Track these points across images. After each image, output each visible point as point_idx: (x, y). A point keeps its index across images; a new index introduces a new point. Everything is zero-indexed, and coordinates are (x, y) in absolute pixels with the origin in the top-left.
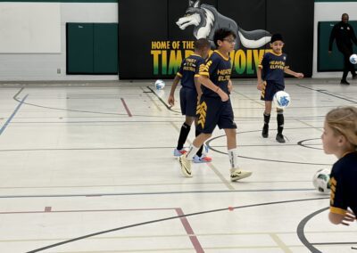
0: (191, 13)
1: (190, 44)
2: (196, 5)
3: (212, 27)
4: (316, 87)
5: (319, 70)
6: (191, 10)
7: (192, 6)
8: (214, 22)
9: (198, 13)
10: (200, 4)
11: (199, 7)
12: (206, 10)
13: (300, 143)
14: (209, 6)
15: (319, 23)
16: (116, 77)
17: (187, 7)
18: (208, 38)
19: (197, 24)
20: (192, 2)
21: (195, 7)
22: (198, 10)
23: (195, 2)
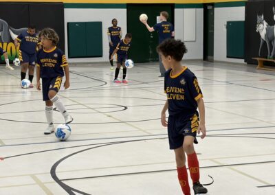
5: (70, 57)
15: (68, 23)
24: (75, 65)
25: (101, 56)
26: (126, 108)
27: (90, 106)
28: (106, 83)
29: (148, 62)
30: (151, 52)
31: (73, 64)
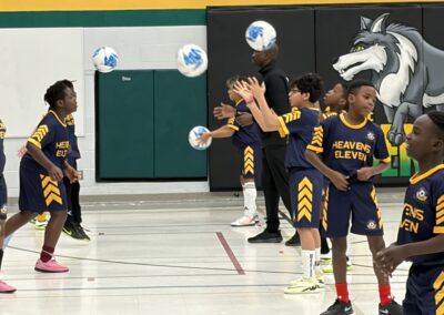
0: (366, 45)
2: (377, 27)
3: (412, 74)
6: (365, 37)
7: (368, 29)
8: (416, 64)
9: (381, 43)
10: (385, 25)
11: (383, 32)
12: (399, 37)
14: (404, 29)
16: (202, 187)
17: (357, 31)
18: (403, 97)
19: (379, 68)
20: (367, 20)
21: (374, 30)
22: (381, 37)
23: (373, 20)
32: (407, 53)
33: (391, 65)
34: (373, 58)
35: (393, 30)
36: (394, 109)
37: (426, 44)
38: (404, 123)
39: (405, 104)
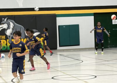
0: (3, 24)
1: (4, 37)
2: (5, 20)
3: (13, 29)
4: (59, 53)
5: (60, 46)
6: (3, 22)
7: (4, 20)
8: (14, 27)
9: (6, 23)
10: (7, 20)
11: (7, 21)
12: (10, 22)
13: (52, 78)
14: (11, 20)
15: (59, 26)
17: (2, 21)
18: (11, 34)
19: (6, 28)
20: (4, 19)
21: (5, 21)
22: (6, 22)
23: (5, 19)
24: (63, 50)
25: (79, 45)
26: (96, 77)
27: (74, 76)
28: (83, 61)
29: (108, 48)
30: (109, 42)
31: (62, 50)
32: (12, 25)
33: (9, 28)
34: (5, 26)
35: (9, 21)
36: (10, 36)
37: (15, 23)
38: (12, 39)
39: (12, 35)
